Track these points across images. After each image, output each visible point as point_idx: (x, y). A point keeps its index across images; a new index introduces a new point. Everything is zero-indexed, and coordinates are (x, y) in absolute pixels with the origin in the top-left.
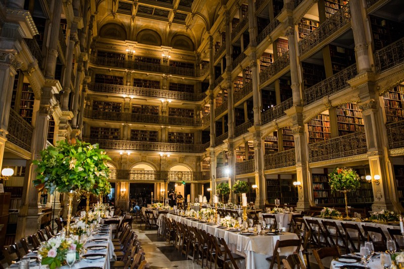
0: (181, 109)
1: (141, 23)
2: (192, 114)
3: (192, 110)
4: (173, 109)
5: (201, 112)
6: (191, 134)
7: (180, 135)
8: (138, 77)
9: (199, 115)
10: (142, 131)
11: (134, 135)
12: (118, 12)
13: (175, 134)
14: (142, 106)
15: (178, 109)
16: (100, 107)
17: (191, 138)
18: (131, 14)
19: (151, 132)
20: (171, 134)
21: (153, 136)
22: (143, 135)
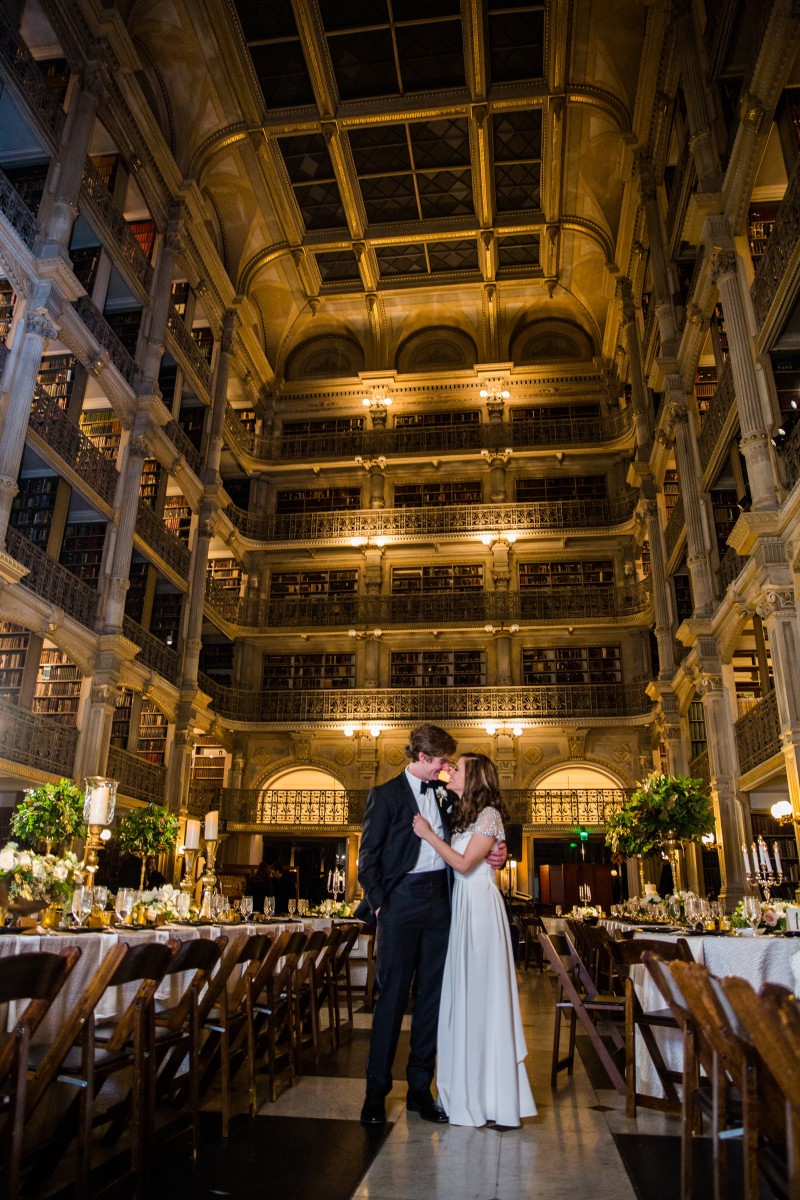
0: (563, 564)
1: (402, 308)
2: (609, 576)
3: (606, 564)
4: (535, 566)
5: (639, 562)
6: (611, 652)
7: (566, 655)
8: (406, 478)
9: (635, 574)
10: (429, 655)
11: (401, 670)
12: (323, 292)
13: (551, 655)
14: (426, 570)
15: (554, 565)
16: (291, 589)
17: (609, 662)
18: (361, 288)
19: (459, 655)
20: (531, 657)
21: (469, 667)
22: (434, 669)
